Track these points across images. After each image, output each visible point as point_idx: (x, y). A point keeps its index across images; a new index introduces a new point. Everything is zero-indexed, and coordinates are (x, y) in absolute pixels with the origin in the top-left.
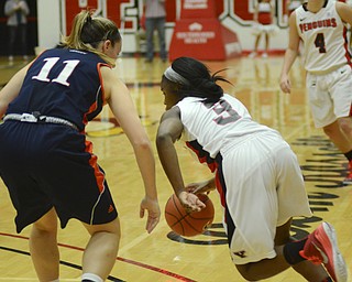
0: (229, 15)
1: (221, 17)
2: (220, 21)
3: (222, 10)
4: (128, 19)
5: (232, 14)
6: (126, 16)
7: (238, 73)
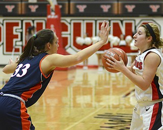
0: (70, 46)
1: (66, 47)
2: (65, 50)
3: (67, 44)
4: (17, 47)
5: (72, 46)
6: (16, 45)
7: (74, 77)
